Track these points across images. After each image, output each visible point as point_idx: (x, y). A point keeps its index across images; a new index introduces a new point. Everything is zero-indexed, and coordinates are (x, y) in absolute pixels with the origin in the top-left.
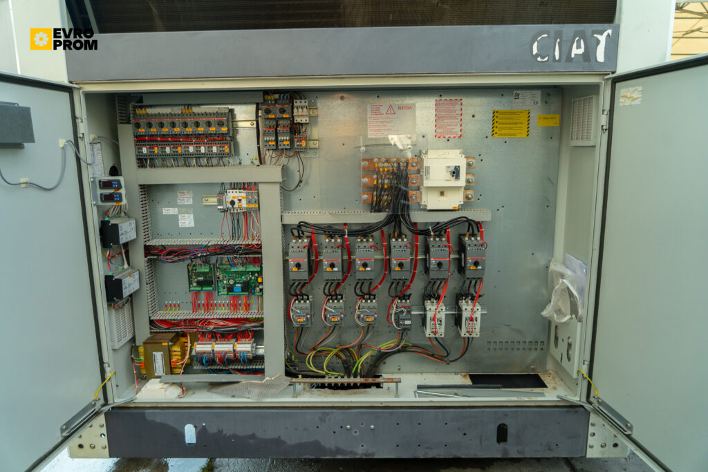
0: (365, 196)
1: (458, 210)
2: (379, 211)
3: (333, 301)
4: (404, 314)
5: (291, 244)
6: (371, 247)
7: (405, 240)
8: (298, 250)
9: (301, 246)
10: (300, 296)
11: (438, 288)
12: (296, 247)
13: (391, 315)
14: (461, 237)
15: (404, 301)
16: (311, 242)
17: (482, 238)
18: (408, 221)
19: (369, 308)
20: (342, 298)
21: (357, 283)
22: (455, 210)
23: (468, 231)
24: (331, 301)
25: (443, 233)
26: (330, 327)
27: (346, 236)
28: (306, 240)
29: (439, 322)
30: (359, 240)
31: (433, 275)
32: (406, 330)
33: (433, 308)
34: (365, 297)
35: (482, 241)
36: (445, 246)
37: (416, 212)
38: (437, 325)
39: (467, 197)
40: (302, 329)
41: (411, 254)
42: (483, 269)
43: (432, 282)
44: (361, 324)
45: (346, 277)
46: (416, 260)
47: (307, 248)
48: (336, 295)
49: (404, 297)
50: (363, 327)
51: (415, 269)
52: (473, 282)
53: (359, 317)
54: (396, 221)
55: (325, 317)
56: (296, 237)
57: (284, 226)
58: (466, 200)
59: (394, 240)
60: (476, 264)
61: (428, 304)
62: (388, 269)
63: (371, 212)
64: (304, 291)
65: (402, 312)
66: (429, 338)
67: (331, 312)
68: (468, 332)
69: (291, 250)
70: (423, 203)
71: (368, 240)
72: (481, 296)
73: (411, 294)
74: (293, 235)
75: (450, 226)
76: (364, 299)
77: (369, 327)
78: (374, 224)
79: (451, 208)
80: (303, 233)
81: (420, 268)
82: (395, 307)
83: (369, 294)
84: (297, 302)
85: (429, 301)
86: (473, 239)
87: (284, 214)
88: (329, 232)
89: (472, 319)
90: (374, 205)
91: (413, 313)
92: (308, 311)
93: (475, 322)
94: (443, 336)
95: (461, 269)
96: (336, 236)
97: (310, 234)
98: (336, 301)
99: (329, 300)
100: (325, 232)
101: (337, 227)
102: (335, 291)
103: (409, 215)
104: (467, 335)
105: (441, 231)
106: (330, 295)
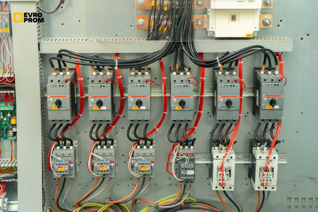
0: (141, 21)
1: (253, 38)
2: (157, 38)
3: (102, 147)
4: (186, 163)
5: (50, 78)
6: (146, 81)
7: (188, 73)
8: (58, 85)
9: (62, 79)
10: (62, 140)
11: (227, 133)
12: (56, 81)
13: (171, 164)
14: (257, 71)
15: (186, 147)
16: (75, 76)
17: (281, 72)
18: (192, 51)
19: (144, 155)
20: (112, 144)
21: (131, 125)
22: (250, 38)
23: (264, 63)
24: (99, 147)
25: (233, 65)
26: (98, 178)
27: (116, 68)
28: (68, 73)
29: (228, 173)
30: (133, 73)
31: (220, 115)
32: (188, 182)
33: (221, 156)
34: (141, 142)
35: (280, 76)
36: (236, 81)
37: (202, 40)
38: (225, 176)
39: (265, 24)
40: (64, 180)
41: (196, 91)
42: (281, 109)
43: (220, 125)
44: (135, 175)
45: (118, 118)
46: (202, 98)
47: (69, 82)
48: (106, 140)
49: (187, 142)
50: (138, 179)
51: (200, 109)
52: (270, 125)
53: (132, 167)
54: (177, 51)
55: (92, 167)
56: (56, 69)
57: (43, 56)
58: (263, 26)
59: (174, 73)
60: (273, 103)
61: (216, 152)
62: (168, 109)
63: (147, 40)
64: (67, 135)
65: (184, 160)
66: (217, 191)
67: (99, 160)
68: (263, 185)
69: (49, 84)
70: (210, 29)
71: (143, 74)
72: (280, 142)
73: (195, 139)
74: (53, 66)
75: (243, 56)
76: (139, 144)
77: (145, 178)
78: (150, 54)
79: (245, 36)
80: (65, 65)
81: (206, 108)
82: (175, 154)
83: (145, 139)
84: (58, 148)
85: (216, 148)
86: (270, 73)
87: (42, 41)
88: (96, 62)
89: (266, 170)
90: (151, 31)
91: (197, 162)
92: (72, 159)
93: (271, 173)
94: (232, 189)
95: (256, 110)
96: (106, 68)
97: (74, 66)
98: (105, 147)
99: (97, 146)
100: (91, 62)
101: (107, 58)
102: (104, 135)
103: (193, 43)
104: (262, 189)
105: (231, 63)
106: (98, 139)
